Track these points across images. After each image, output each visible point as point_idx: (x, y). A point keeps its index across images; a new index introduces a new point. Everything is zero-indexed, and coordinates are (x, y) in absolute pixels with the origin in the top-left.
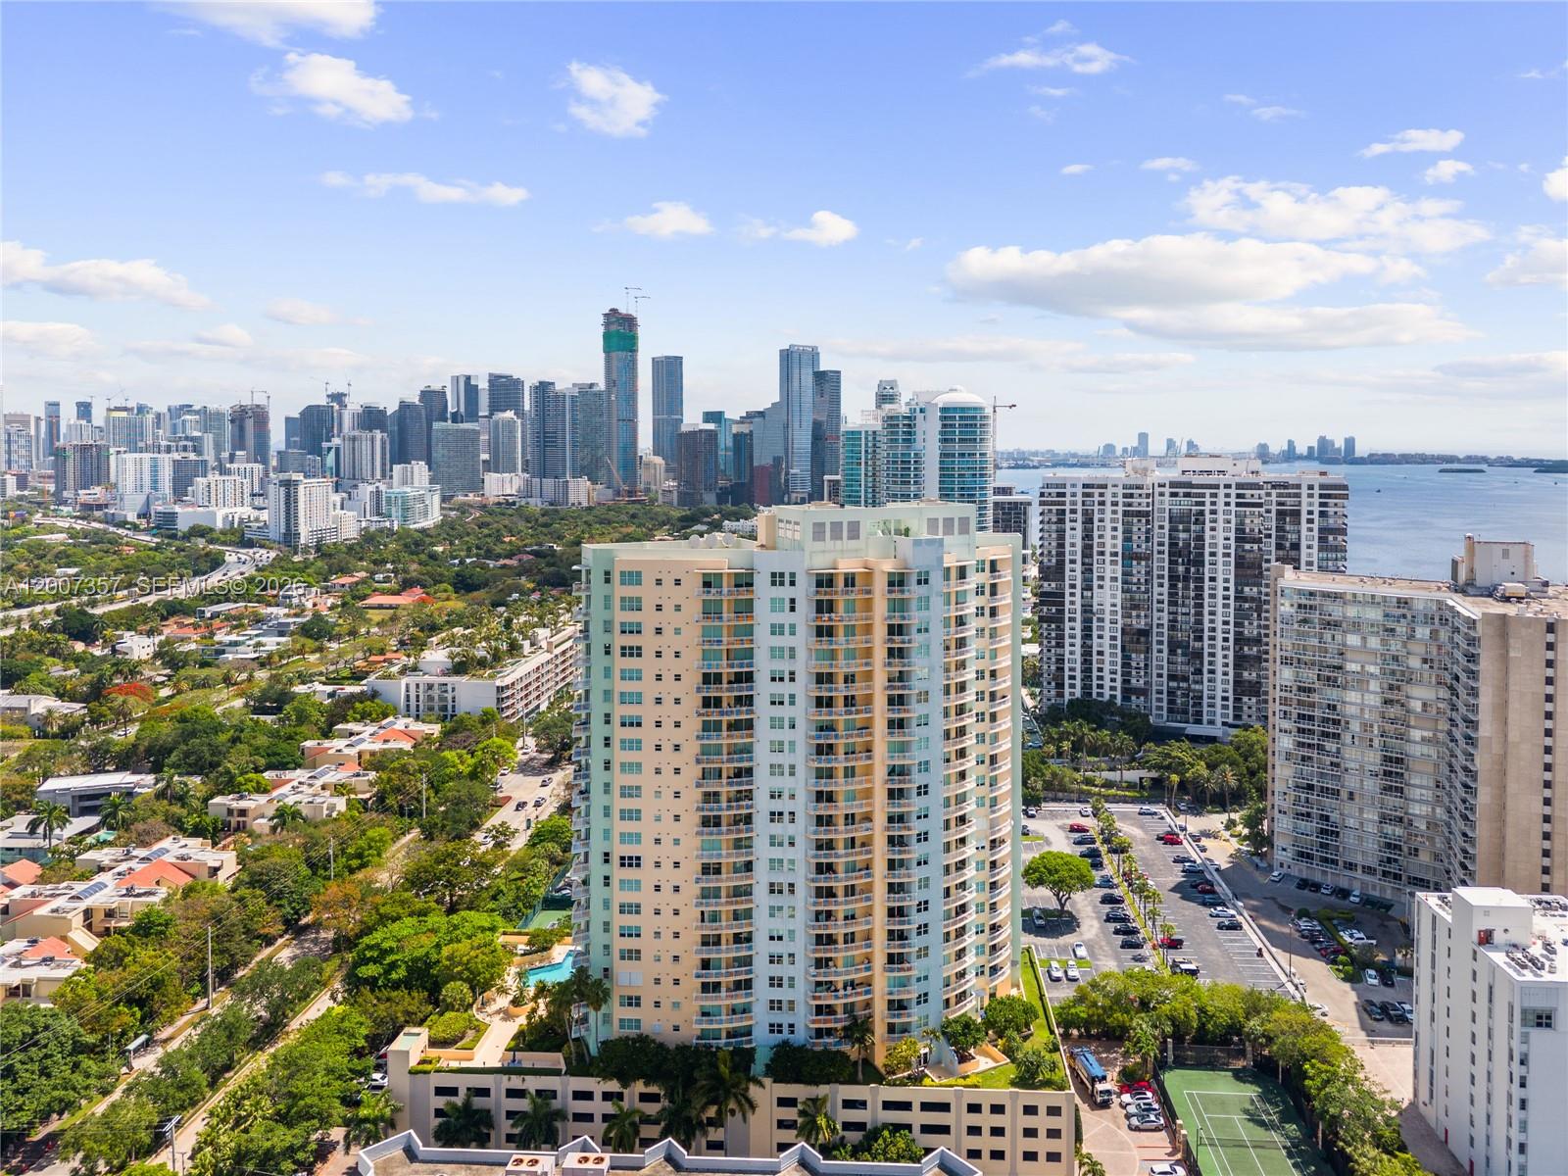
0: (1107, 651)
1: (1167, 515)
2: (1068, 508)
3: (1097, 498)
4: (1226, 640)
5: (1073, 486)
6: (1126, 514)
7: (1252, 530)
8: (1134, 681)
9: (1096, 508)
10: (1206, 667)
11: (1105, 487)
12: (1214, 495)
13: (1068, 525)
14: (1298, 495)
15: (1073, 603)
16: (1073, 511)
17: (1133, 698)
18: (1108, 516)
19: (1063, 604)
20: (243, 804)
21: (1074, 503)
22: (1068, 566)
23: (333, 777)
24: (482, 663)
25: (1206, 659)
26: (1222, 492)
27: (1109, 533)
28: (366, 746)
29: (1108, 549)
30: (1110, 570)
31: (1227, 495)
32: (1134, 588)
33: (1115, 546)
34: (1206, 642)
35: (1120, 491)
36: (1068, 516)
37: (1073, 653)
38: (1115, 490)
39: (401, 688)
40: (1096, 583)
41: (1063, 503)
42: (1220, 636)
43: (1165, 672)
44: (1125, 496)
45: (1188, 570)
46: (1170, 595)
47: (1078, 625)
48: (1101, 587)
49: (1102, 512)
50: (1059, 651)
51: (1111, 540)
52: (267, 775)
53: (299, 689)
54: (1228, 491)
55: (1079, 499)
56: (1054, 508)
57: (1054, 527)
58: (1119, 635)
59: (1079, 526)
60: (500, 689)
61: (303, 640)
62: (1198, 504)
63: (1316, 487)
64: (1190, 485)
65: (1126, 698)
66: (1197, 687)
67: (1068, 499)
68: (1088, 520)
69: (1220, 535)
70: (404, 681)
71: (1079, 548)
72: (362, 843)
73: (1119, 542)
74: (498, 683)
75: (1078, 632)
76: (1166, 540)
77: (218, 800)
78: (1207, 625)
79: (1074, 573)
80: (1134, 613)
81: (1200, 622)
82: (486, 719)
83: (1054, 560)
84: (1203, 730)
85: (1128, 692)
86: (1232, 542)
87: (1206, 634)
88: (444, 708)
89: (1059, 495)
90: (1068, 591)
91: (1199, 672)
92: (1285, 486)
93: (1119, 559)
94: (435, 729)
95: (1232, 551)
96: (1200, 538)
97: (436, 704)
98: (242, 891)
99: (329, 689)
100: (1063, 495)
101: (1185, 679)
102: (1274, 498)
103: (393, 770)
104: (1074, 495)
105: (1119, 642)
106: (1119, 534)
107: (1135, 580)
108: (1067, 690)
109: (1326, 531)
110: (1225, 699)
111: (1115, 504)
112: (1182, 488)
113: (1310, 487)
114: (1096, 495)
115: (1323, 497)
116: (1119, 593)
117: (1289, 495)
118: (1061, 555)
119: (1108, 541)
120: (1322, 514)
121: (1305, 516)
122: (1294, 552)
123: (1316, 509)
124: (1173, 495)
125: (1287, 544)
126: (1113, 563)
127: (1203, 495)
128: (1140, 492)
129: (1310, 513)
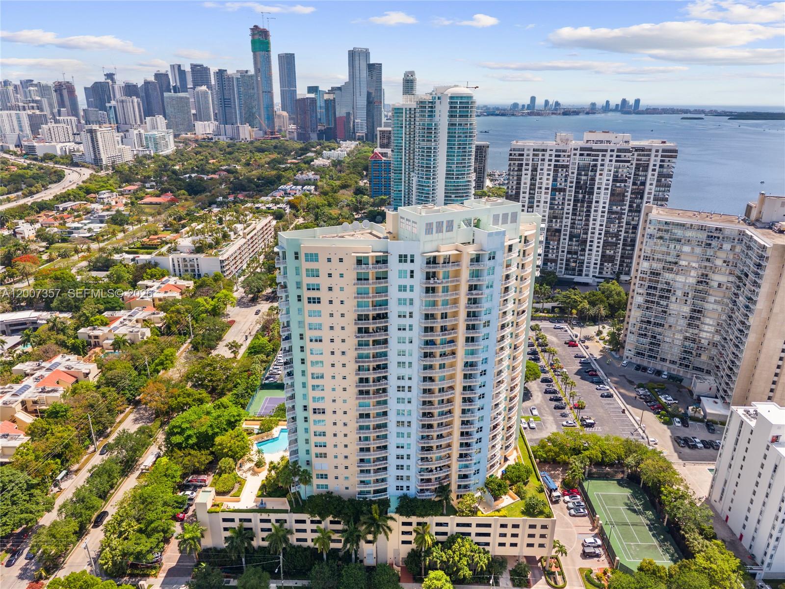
1: (576, 166)
2: (524, 162)
3: (540, 157)
4: (600, 234)
5: (529, 150)
6: (555, 166)
7: (622, 175)
8: (550, 255)
9: (540, 162)
10: (588, 247)
11: (546, 151)
12: (604, 156)
13: (524, 172)
14: (649, 155)
16: (527, 165)
17: (549, 264)
18: (546, 167)
20: (96, 333)
21: (528, 160)
22: (522, 195)
23: (141, 315)
24: (210, 246)
25: (588, 243)
26: (609, 153)
27: (545, 177)
28: (157, 295)
29: (544, 186)
30: (544, 197)
31: (611, 156)
32: (556, 207)
33: (548, 184)
34: (589, 235)
35: (554, 153)
36: (524, 167)
38: (551, 153)
39: (169, 260)
40: (535, 204)
41: (522, 160)
42: (597, 232)
43: (566, 250)
44: (556, 156)
45: (584, 197)
46: (574, 210)
48: (538, 206)
49: (542, 165)
51: (546, 180)
52: (106, 314)
53: (116, 257)
54: (612, 153)
55: (531, 157)
56: (517, 162)
57: (516, 173)
58: (545, 232)
59: (529, 172)
60: (221, 262)
61: (114, 226)
62: (594, 160)
63: (660, 151)
64: (591, 149)
65: (545, 265)
66: (582, 258)
67: (525, 157)
68: (535, 170)
69: (605, 177)
70: (171, 257)
71: (528, 185)
72: (162, 357)
73: (550, 182)
74: (221, 258)
76: (575, 180)
77: (82, 330)
78: (591, 226)
79: (525, 198)
80: (554, 220)
81: (587, 225)
82: (217, 279)
83: (514, 192)
84: (582, 279)
85: (547, 261)
86: (610, 182)
87: (590, 231)
88: (193, 271)
89: (520, 155)
91: (584, 250)
92: (643, 150)
93: (550, 191)
94: (191, 284)
95: (610, 187)
96: (593, 179)
97: (189, 268)
98: (104, 389)
99: (131, 256)
100: (522, 155)
101: (576, 253)
102: (635, 157)
103: (173, 312)
104: (528, 155)
106: (551, 178)
107: (556, 203)
109: (661, 175)
110: (596, 264)
111: (550, 160)
112: (586, 151)
113: (657, 151)
114: (540, 155)
115: (662, 156)
116: (547, 210)
117: (644, 155)
118: (518, 188)
119: (544, 181)
120: (661, 166)
121: (651, 167)
122: (642, 187)
123: (658, 163)
124: (581, 155)
125: (639, 183)
126: (546, 193)
127: (598, 155)
128: (564, 154)
129: (655, 165)
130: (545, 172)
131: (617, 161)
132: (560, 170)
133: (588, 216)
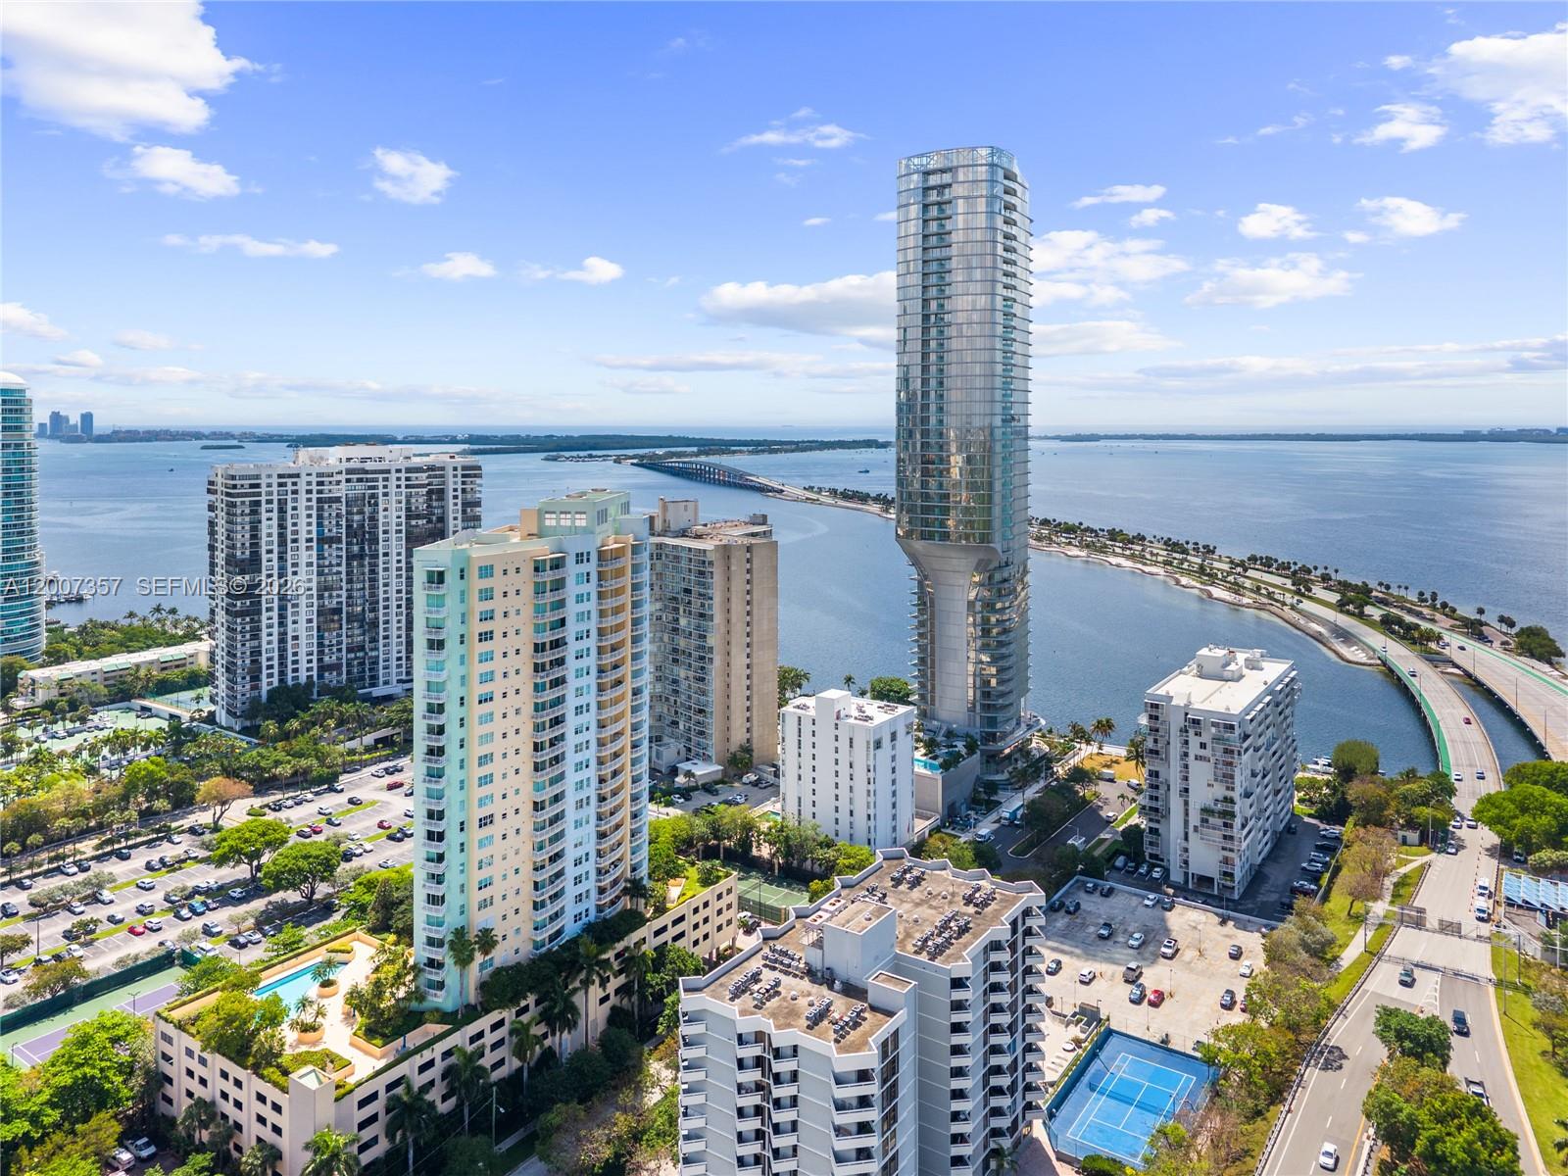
0: (303, 634)
1: (344, 500)
2: (263, 498)
3: (290, 488)
4: (399, 606)
5: (269, 476)
6: (319, 500)
7: (417, 508)
8: (326, 658)
9: (290, 497)
10: (382, 633)
11: (298, 476)
12: (386, 479)
13: (264, 516)
14: (442, 476)
16: (270, 502)
17: (328, 674)
18: (302, 503)
21: (270, 493)
22: (264, 557)
25: (381, 626)
26: (394, 476)
27: (303, 521)
29: (303, 536)
30: (306, 556)
31: (399, 479)
32: (327, 571)
33: (309, 532)
34: (381, 611)
35: (314, 479)
36: (264, 506)
37: (269, 642)
38: (309, 479)
40: (291, 570)
41: (259, 494)
42: (394, 603)
43: (344, 646)
44: (318, 484)
45: (362, 549)
46: (348, 574)
47: (275, 614)
48: (295, 573)
49: (295, 500)
50: (255, 643)
51: (305, 526)
54: (398, 475)
55: (275, 488)
56: (247, 499)
57: (247, 519)
58: (315, 617)
59: (275, 515)
62: (370, 488)
63: (459, 469)
64: (363, 471)
65: (321, 676)
66: (374, 654)
67: (264, 489)
68: (283, 510)
69: (392, 514)
71: (275, 538)
73: (314, 528)
75: (275, 621)
76: (345, 523)
78: (381, 596)
79: (269, 562)
80: (326, 594)
81: (374, 595)
83: (247, 552)
84: (377, 692)
85: (322, 669)
86: (403, 520)
87: (381, 604)
89: (252, 486)
91: (374, 640)
93: (314, 544)
95: (403, 528)
96: (373, 519)
100: (258, 486)
101: (362, 648)
104: (269, 485)
105: (315, 624)
106: (314, 520)
107: (328, 563)
108: (265, 681)
109: (465, 504)
110: (399, 659)
111: (309, 492)
112: (358, 474)
113: (455, 469)
114: (289, 484)
115: (463, 476)
116: (314, 577)
117: (436, 477)
118: (255, 545)
119: (303, 528)
120: (464, 491)
121: (451, 493)
122: (439, 525)
123: (460, 487)
124: (348, 481)
125: (434, 518)
126: (308, 548)
127: (377, 480)
128: (331, 479)
129: (455, 490)
130: (303, 513)
131: (407, 487)
132: (326, 506)
133: (374, 580)
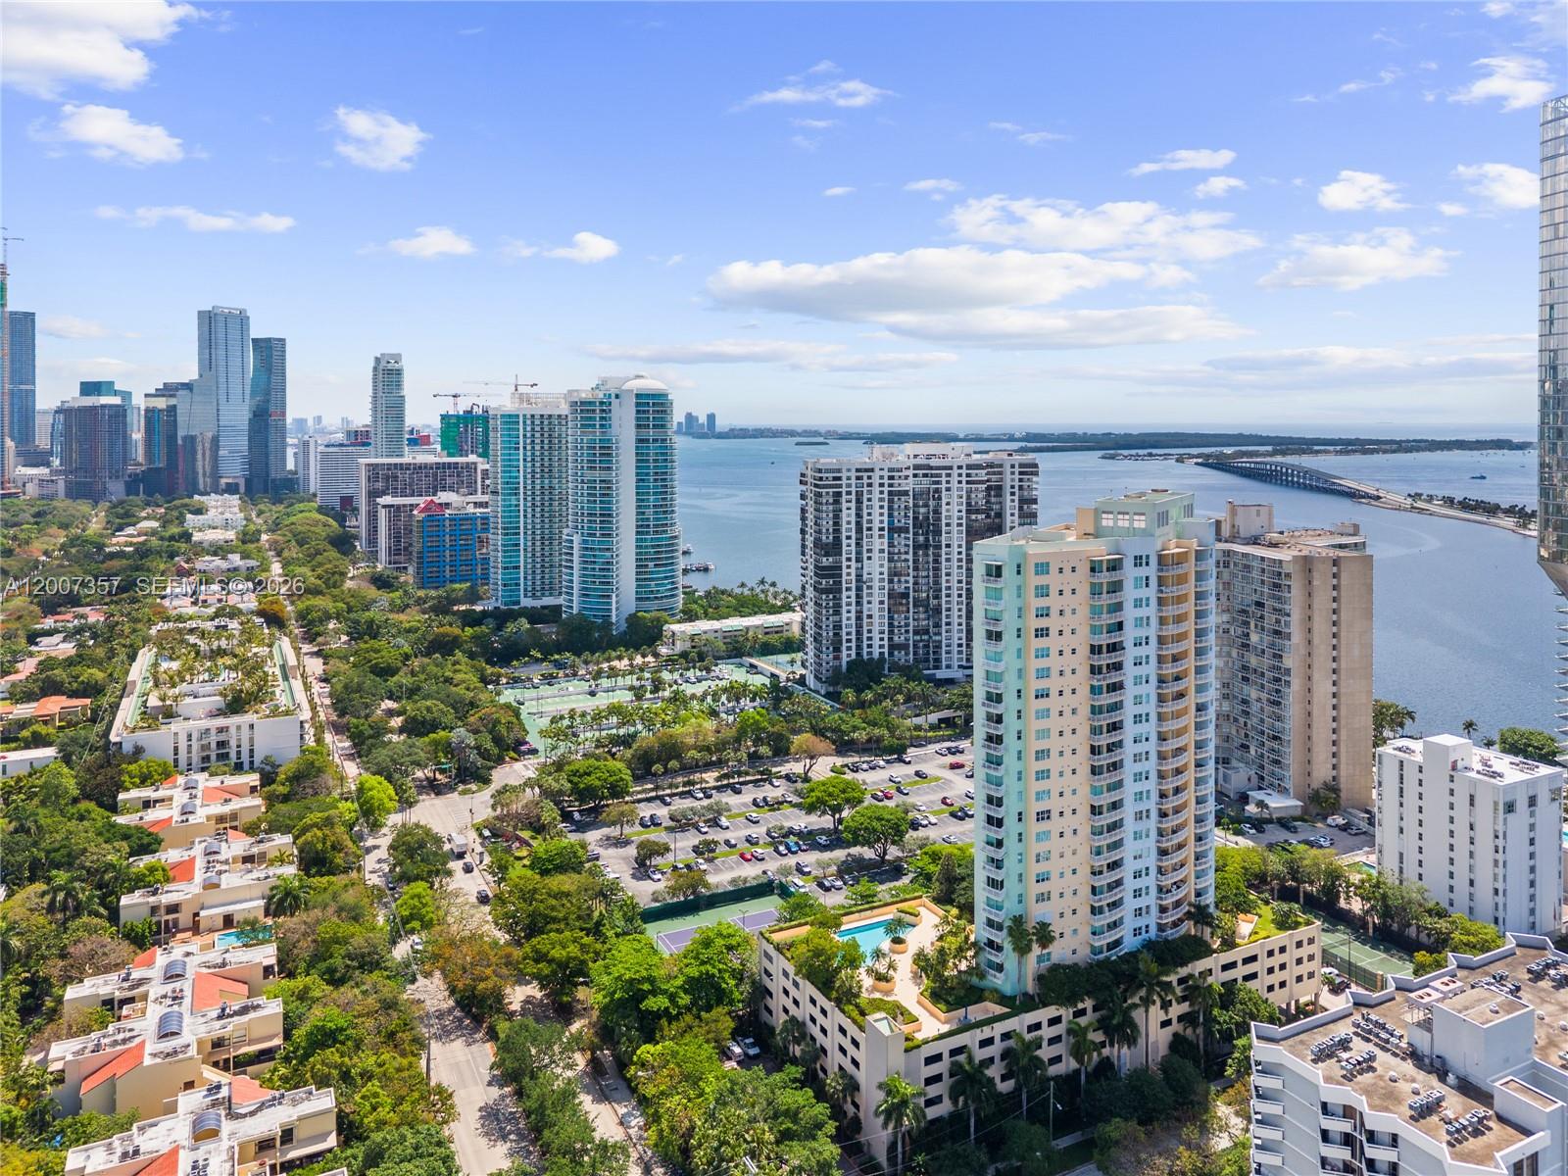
0: (876, 614)
1: (911, 493)
2: (844, 490)
3: (865, 481)
4: (960, 596)
5: (849, 470)
6: (890, 493)
7: (977, 503)
8: (896, 638)
9: (865, 489)
10: (944, 620)
11: (872, 470)
12: (949, 475)
13: (844, 505)
14: (1002, 473)
15: (848, 575)
16: (849, 493)
17: (897, 652)
18: (876, 496)
19: (840, 576)
21: (849, 485)
22: (845, 542)
24: (256, 697)
25: (944, 613)
26: (956, 472)
27: (876, 511)
29: (876, 525)
30: (879, 543)
31: (960, 475)
32: (897, 558)
33: (882, 522)
34: (944, 599)
35: (886, 474)
36: (844, 497)
37: (848, 618)
38: (882, 473)
40: (866, 556)
41: (840, 486)
42: (955, 592)
43: (911, 628)
44: (889, 478)
45: (927, 540)
46: (914, 562)
47: (853, 593)
48: (869, 558)
49: (870, 492)
50: (837, 618)
51: (878, 517)
54: (960, 471)
55: (853, 481)
56: (831, 490)
57: (831, 508)
58: (886, 599)
59: (853, 505)
62: (936, 483)
63: (1017, 466)
64: (929, 467)
65: (891, 654)
66: (937, 638)
67: (844, 482)
68: (860, 500)
69: (954, 508)
71: (852, 525)
73: (885, 518)
74: (301, 717)
75: (853, 600)
78: (944, 585)
79: (848, 547)
80: (896, 579)
81: (937, 583)
83: (831, 537)
84: (941, 674)
85: (892, 647)
86: (964, 514)
87: (944, 592)
89: (835, 479)
90: (845, 564)
91: (937, 625)
92: (992, 466)
93: (886, 533)
95: (964, 521)
96: (937, 512)
100: (839, 479)
101: (927, 632)
102: (985, 476)
104: (849, 478)
105: (886, 606)
106: (885, 511)
107: (896, 551)
108: (845, 653)
109: (1022, 501)
110: (960, 645)
111: (882, 485)
112: (924, 469)
113: (1013, 466)
114: (865, 478)
115: (1020, 473)
116: (886, 563)
117: (993, 473)
118: (837, 531)
119: (876, 518)
120: (1021, 488)
121: (1009, 490)
122: (997, 520)
123: (1016, 484)
124: (915, 476)
125: (992, 514)
126: (881, 536)
127: (940, 476)
128: (900, 474)
129: (1013, 487)
130: (876, 504)
131: (968, 483)
132: (896, 499)
133: (937, 569)
